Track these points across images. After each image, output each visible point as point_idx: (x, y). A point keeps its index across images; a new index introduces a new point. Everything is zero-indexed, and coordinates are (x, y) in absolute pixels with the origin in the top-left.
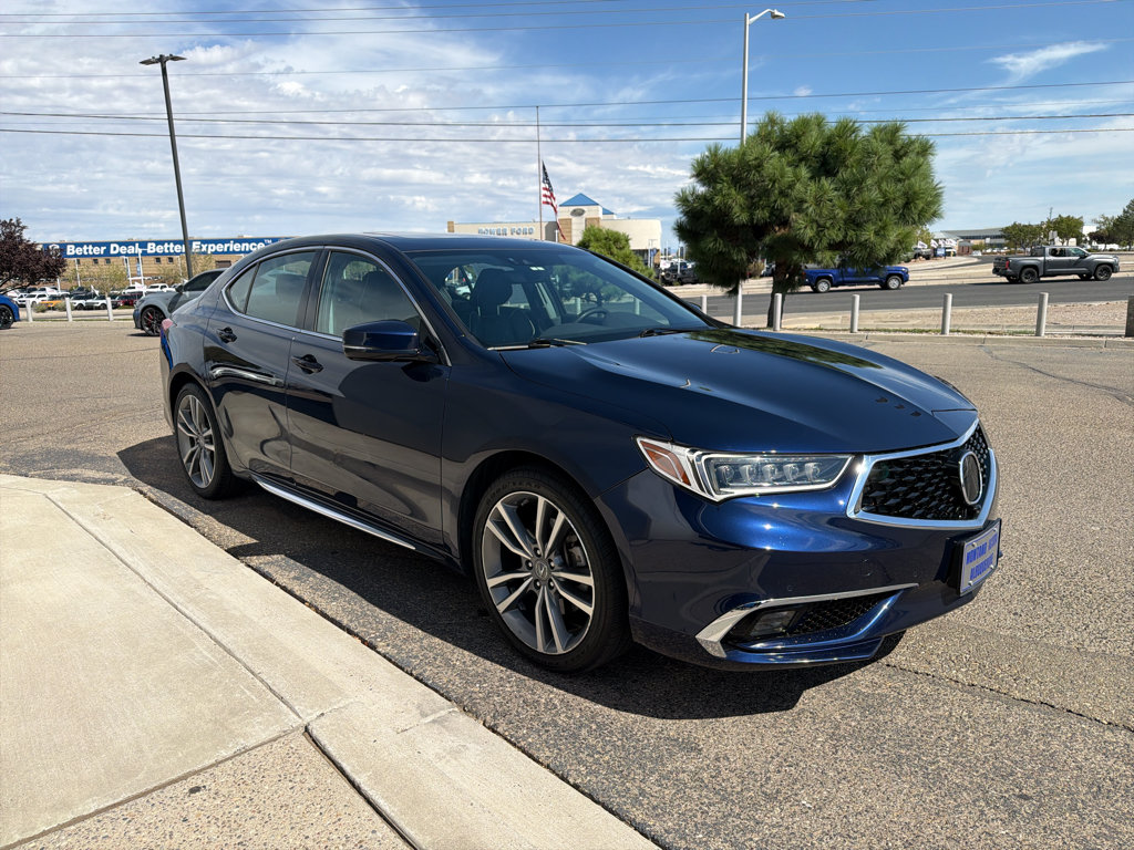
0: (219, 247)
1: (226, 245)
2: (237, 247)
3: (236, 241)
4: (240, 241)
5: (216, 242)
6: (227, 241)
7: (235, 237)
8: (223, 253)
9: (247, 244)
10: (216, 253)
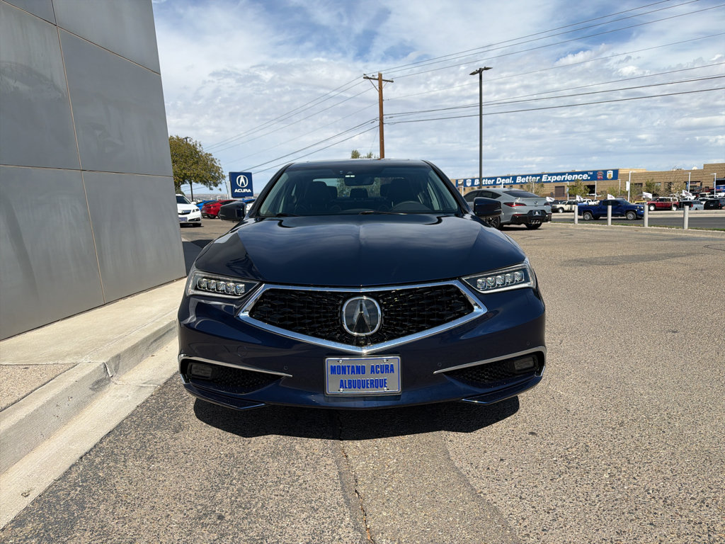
0: (559, 178)
1: (563, 177)
2: (569, 177)
3: (569, 174)
4: (572, 173)
5: (557, 174)
6: (564, 174)
7: (570, 171)
8: (561, 181)
9: (576, 176)
10: (556, 181)
